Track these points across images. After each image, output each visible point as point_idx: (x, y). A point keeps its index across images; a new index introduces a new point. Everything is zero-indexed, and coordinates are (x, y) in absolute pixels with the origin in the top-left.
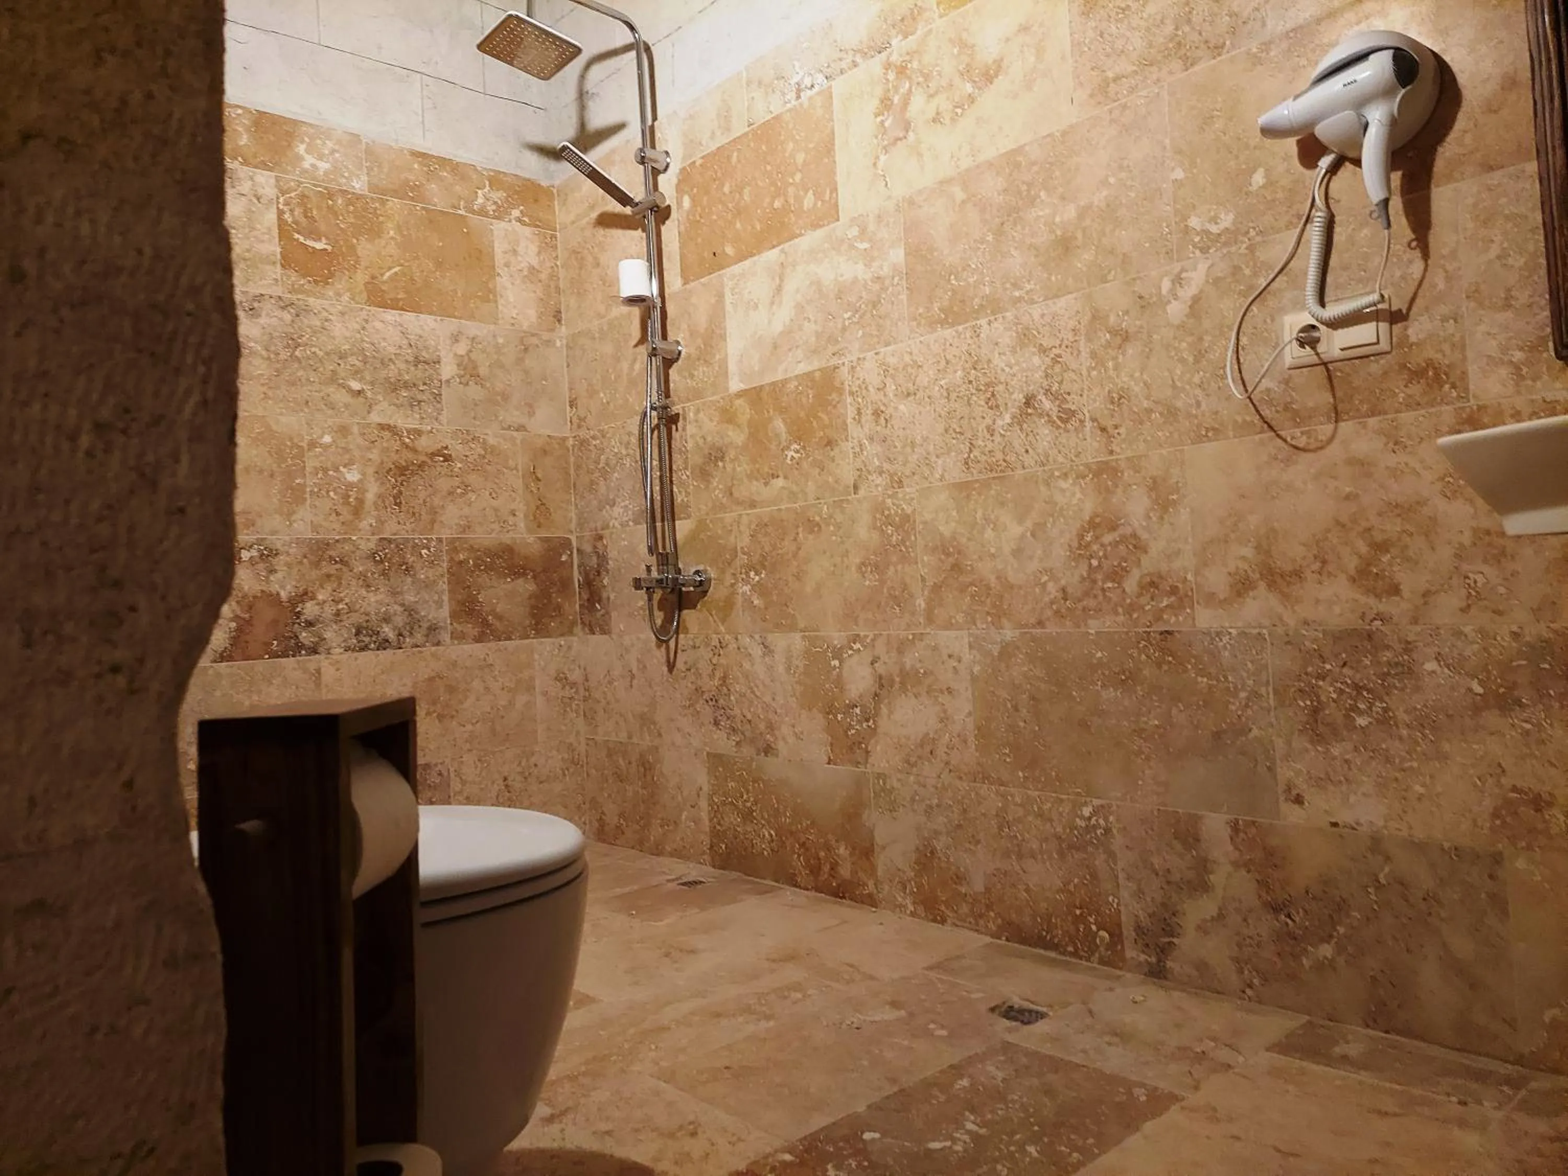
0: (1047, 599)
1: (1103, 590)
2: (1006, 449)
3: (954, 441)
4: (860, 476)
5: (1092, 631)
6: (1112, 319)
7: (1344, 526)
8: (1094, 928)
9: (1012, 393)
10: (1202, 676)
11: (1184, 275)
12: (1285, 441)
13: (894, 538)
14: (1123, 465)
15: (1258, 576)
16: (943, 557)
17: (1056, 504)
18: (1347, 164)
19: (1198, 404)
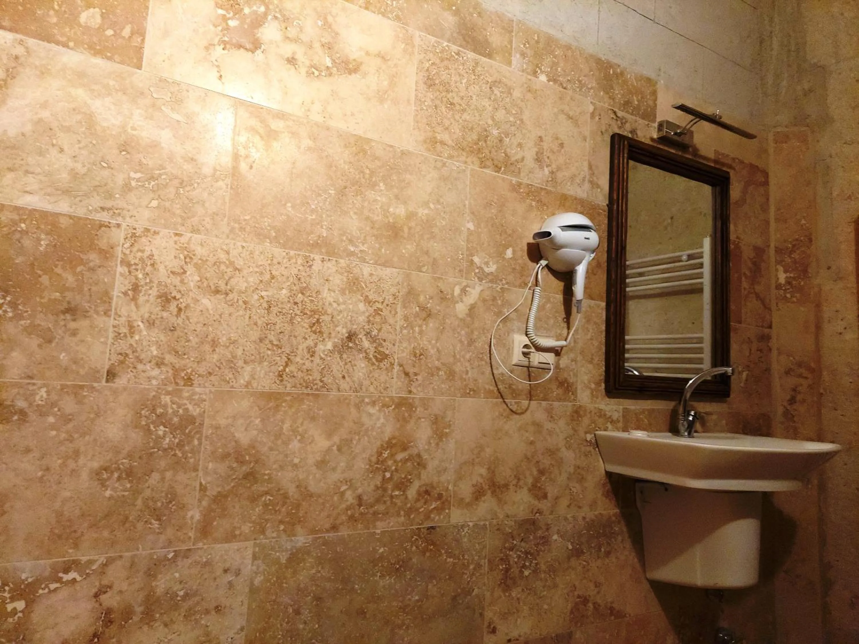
0: (344, 506)
1: (392, 497)
2: (325, 372)
3: (269, 352)
4: (122, 362)
5: (378, 531)
6: (422, 298)
7: (528, 459)
9: (336, 326)
10: (450, 558)
11: (467, 289)
12: (507, 405)
13: (167, 440)
14: (417, 402)
15: (487, 487)
16: (235, 465)
17: (363, 425)
19: (467, 372)
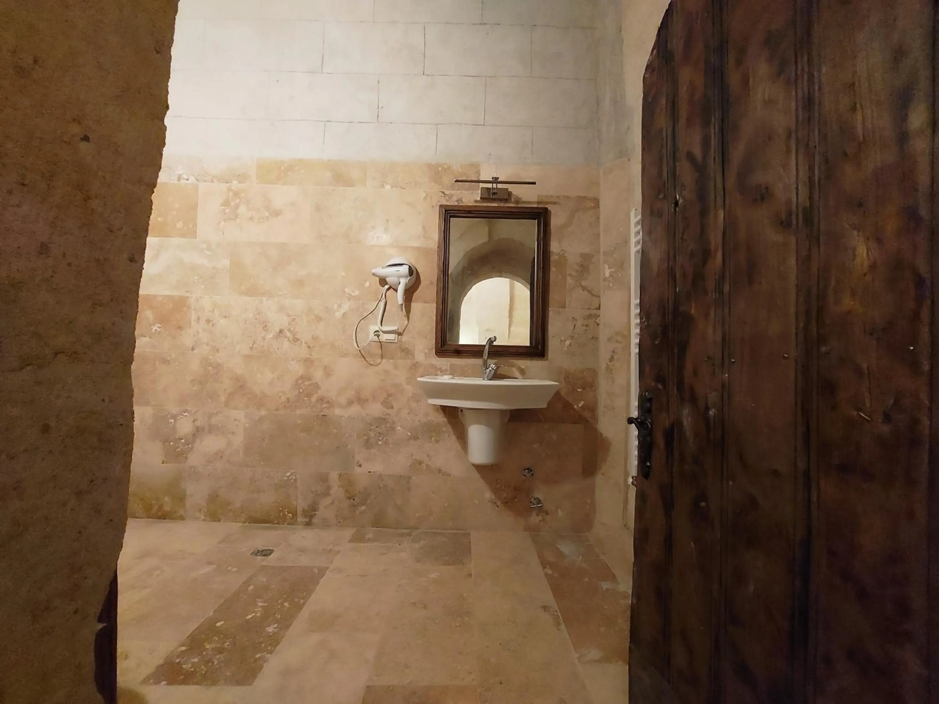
0: (281, 401)
1: (303, 400)
2: (270, 347)
3: (246, 339)
4: (196, 344)
5: (297, 414)
6: (316, 312)
7: (381, 388)
8: (286, 513)
9: (274, 327)
10: (334, 429)
11: (342, 305)
12: (367, 361)
13: (212, 372)
14: (315, 360)
15: (355, 400)
16: (236, 382)
17: (288, 369)
18: (392, 289)
19: (342, 345)
